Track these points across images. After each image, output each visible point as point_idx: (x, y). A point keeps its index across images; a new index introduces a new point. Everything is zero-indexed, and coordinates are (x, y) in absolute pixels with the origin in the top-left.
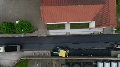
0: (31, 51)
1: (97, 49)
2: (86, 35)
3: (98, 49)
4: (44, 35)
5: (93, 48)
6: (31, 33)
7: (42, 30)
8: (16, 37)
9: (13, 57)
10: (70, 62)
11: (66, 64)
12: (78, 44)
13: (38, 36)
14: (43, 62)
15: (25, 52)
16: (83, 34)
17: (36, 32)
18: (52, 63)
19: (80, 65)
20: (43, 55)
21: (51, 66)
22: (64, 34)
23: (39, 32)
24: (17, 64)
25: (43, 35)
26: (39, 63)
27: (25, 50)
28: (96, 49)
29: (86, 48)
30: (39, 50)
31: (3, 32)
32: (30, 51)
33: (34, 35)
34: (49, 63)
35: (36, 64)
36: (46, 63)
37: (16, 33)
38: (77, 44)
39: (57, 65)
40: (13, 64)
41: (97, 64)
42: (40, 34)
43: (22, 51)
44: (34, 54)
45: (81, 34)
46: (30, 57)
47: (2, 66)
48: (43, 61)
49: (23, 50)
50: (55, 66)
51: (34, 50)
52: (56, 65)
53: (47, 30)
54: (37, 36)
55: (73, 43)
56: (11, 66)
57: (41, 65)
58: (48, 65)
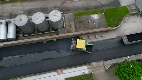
0: (107, 40)
1: (16, 55)
2: (33, 74)
3: (15, 57)
4: (94, 64)
5: (21, 57)
6: (114, 65)
7: (99, 71)
8: (133, 56)
9: (128, 28)
10: (52, 32)
11: (58, 30)
12: (43, 59)
13: (102, 61)
14: (87, 28)
15: (115, 37)
16: (37, 75)
17: (107, 67)
18: (76, 28)
19: (39, 31)
20: (89, 36)
21: (77, 25)
22: (65, 71)
23: (103, 67)
24: (120, 20)
25: (96, 64)
26: (93, 25)
27: (116, 40)
28: (18, 56)
29: (32, 54)
30: (96, 42)
32: (109, 39)
33: (110, 63)
34: (80, 27)
35: (97, 24)
36: (84, 28)
38: (45, 58)
39: (69, 27)
40: (125, 20)
41: (16, 36)
42: (101, 65)
43: (119, 37)
44: (103, 35)
45: (39, 75)
46: (107, 31)
47: (138, 16)
49: (118, 39)
50: (72, 25)
51: (103, 41)
52: (71, 26)
53: (92, 73)
54: (104, 61)
55: (50, 58)
56: (127, 17)
57: (90, 24)
58: (81, 25)
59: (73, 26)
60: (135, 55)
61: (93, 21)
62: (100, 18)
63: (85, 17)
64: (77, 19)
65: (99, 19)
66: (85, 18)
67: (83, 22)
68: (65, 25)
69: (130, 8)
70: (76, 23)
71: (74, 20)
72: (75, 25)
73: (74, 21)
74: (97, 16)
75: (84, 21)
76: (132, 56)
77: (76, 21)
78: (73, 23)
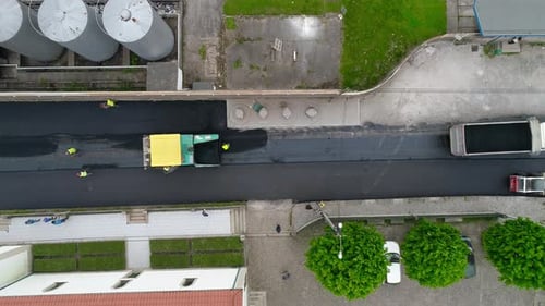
0: (325, 129)
4: (257, 207)
8: (402, 200)
10: (130, 70)
12: (87, 163)
14: (265, 70)
15: (358, 124)
17: (299, 226)
18: (221, 63)
19: (80, 60)
20: (261, 107)
21: (227, 51)
24: (399, 57)
25: (266, 209)
26: (289, 64)
27: (359, 134)
30: (285, 131)
31: (471, 226)
32: (334, 129)
34: (238, 63)
35: (305, 60)
36: (251, 67)
37: (403, 222)
38: (92, 163)
39: (195, 57)
40: (420, 59)
43: (371, 125)
44: (311, 112)
47: (475, 49)
48: (265, 73)
49: (366, 132)
50: (209, 51)
51: (310, 131)
52: (203, 53)
54: (294, 202)
55: (112, 166)
56: (430, 51)
57: (279, 56)
58: (242, 52)
59: (213, 53)
60: (407, 200)
61: (293, 43)
62: (325, 37)
63: (264, 20)
64: (234, 27)
65: (317, 41)
66: (264, 29)
67: (254, 44)
68: (183, 44)
69: (458, 7)
70: (226, 45)
71: (223, 28)
72: (220, 50)
73: (220, 36)
74: (312, 27)
75: (260, 39)
76: (396, 200)
77: (229, 33)
78: (216, 40)
